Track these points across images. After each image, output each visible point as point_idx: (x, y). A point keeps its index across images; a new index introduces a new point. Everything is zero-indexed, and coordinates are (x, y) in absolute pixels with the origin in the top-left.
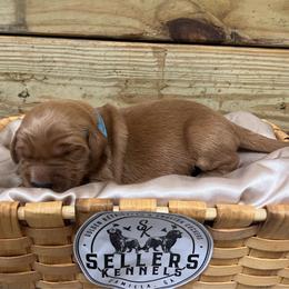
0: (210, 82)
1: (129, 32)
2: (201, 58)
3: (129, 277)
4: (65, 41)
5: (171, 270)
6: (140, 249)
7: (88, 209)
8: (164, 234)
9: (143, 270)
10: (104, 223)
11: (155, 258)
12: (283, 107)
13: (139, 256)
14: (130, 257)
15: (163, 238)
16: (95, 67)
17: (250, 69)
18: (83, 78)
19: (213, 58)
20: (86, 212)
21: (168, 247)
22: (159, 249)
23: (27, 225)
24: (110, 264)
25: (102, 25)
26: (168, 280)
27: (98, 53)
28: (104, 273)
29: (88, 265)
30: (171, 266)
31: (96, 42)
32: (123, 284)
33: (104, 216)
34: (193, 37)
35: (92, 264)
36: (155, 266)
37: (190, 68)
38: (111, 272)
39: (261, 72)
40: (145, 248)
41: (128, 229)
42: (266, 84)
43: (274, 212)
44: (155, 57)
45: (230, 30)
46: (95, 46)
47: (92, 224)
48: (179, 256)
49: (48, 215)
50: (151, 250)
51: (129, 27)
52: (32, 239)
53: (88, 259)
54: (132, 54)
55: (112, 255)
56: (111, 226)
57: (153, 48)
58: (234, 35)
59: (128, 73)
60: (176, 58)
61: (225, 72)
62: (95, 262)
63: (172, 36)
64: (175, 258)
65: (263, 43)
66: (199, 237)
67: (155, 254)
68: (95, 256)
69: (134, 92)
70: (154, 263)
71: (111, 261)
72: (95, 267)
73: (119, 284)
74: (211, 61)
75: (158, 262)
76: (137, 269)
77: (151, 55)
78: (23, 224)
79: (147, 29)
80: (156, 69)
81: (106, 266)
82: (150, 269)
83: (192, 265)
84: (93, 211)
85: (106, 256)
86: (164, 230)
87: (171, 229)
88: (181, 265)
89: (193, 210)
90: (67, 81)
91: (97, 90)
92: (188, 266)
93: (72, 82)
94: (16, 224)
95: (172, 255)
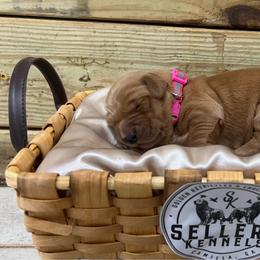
1: (189, 18)
3: (212, 248)
4: (126, 26)
5: (253, 242)
6: (224, 220)
7: (178, 180)
8: (250, 205)
9: (226, 241)
10: (192, 194)
11: (238, 230)
13: (223, 227)
14: (215, 228)
15: (247, 209)
16: (156, 51)
20: (175, 183)
21: (252, 218)
22: (243, 220)
23: (116, 196)
24: (194, 235)
25: (163, 11)
26: (249, 251)
27: (159, 38)
28: (188, 244)
29: (173, 236)
30: (253, 237)
31: (156, 27)
32: (205, 255)
33: (193, 187)
34: (250, 23)
35: (177, 235)
36: (238, 237)
37: (249, 53)
38: (194, 243)
40: (230, 220)
41: (215, 200)
44: (214, 42)
46: (156, 31)
47: (180, 195)
49: (138, 185)
50: (235, 221)
51: (190, 13)
52: (119, 209)
53: (173, 230)
54: (193, 39)
55: (197, 226)
56: (198, 197)
57: (213, 33)
59: (188, 58)
60: (235, 43)
62: (180, 233)
63: (230, 21)
64: (257, 230)
67: (238, 226)
68: (181, 226)
70: (237, 235)
71: (196, 232)
72: (179, 238)
73: (201, 256)
75: (241, 233)
76: (220, 241)
77: (211, 40)
78: (112, 194)
79: (207, 15)
80: (216, 54)
81: (191, 237)
82: (232, 240)
84: (183, 182)
85: (191, 227)
86: (249, 202)
87: (256, 200)
90: (128, 65)
93: (133, 66)
94: (104, 194)
95: (255, 226)
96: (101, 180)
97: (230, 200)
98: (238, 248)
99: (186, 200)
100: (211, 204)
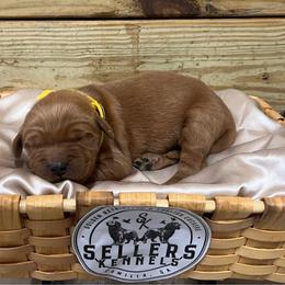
0: (187, 56)
1: (100, 10)
2: (176, 33)
3: (126, 267)
4: (34, 23)
5: (168, 260)
6: (138, 240)
8: (163, 226)
9: (140, 260)
10: (104, 216)
11: (152, 249)
12: (265, 78)
13: (137, 247)
14: (128, 248)
15: (161, 229)
16: (67, 47)
17: (228, 41)
18: (55, 60)
19: (189, 32)
21: (166, 238)
22: (157, 240)
24: (107, 254)
25: (72, 5)
26: (164, 269)
27: (69, 34)
28: (101, 264)
29: (85, 256)
30: (168, 256)
31: (66, 22)
32: (119, 273)
33: (105, 210)
34: (166, 11)
35: (89, 255)
36: (152, 256)
37: (165, 43)
38: (108, 262)
39: (239, 43)
40: (143, 239)
41: (127, 222)
42: (246, 55)
43: (272, 204)
44: (129, 34)
45: (205, 3)
46: (66, 27)
47: (92, 217)
48: (176, 247)
50: (149, 241)
51: (101, 5)
52: (31, 230)
53: (86, 250)
54: (105, 33)
55: (110, 247)
56: (111, 219)
57: (126, 25)
58: (209, 7)
59: (101, 52)
60: (151, 34)
61: (202, 45)
62: (93, 253)
63: (144, 11)
64: (172, 249)
65: (240, 14)
66: (197, 229)
67: (152, 245)
68: (93, 247)
69: (108, 71)
70: (151, 254)
71: (109, 251)
72: (92, 257)
73: (115, 274)
74: (187, 35)
75: (155, 252)
76: (133, 260)
77: (124, 32)
79: (119, 6)
80: (131, 46)
81: (104, 257)
82: (147, 259)
83: (189, 255)
85: (104, 247)
86: (163, 222)
87: (170, 221)
88: (178, 255)
89: (193, 204)
90: (38, 63)
91: (70, 70)
92: (185, 256)
93: (44, 64)
94: (17, 217)
95: (170, 246)
96: (12, 204)
97: (143, 221)
98: (152, 266)
99: (98, 221)
100: (124, 225)
